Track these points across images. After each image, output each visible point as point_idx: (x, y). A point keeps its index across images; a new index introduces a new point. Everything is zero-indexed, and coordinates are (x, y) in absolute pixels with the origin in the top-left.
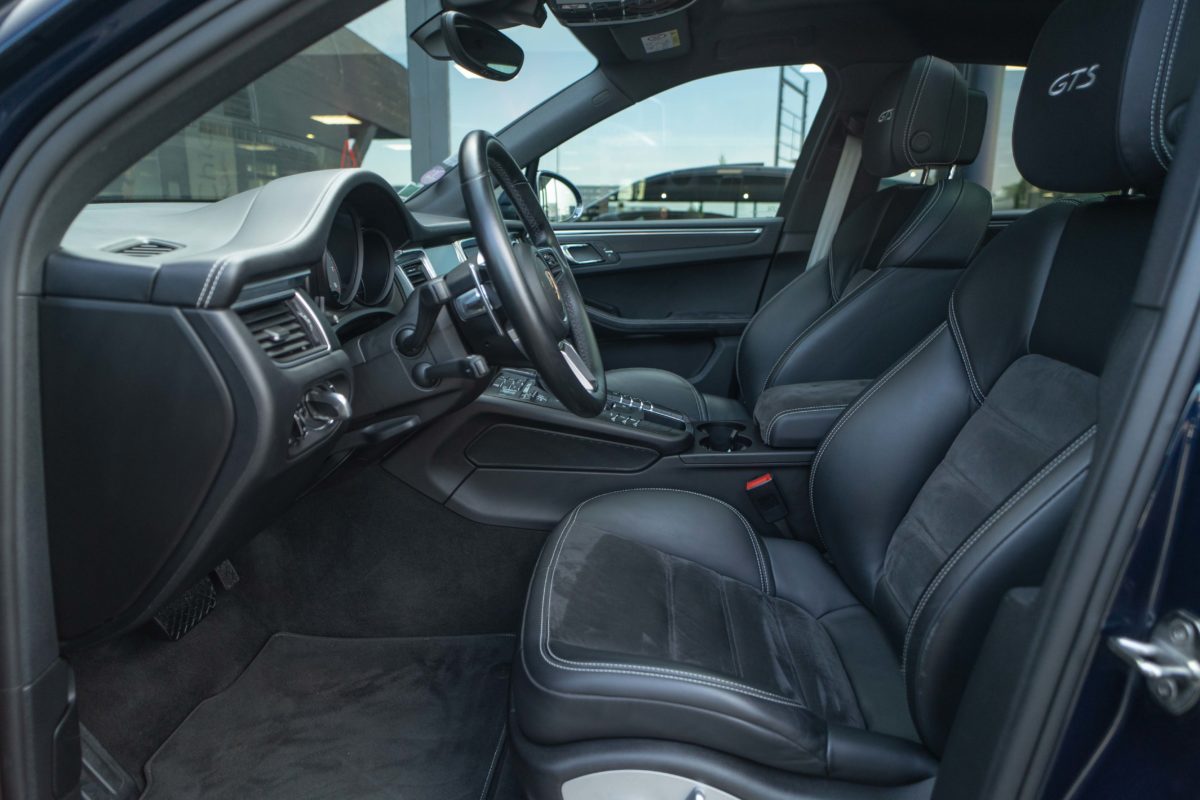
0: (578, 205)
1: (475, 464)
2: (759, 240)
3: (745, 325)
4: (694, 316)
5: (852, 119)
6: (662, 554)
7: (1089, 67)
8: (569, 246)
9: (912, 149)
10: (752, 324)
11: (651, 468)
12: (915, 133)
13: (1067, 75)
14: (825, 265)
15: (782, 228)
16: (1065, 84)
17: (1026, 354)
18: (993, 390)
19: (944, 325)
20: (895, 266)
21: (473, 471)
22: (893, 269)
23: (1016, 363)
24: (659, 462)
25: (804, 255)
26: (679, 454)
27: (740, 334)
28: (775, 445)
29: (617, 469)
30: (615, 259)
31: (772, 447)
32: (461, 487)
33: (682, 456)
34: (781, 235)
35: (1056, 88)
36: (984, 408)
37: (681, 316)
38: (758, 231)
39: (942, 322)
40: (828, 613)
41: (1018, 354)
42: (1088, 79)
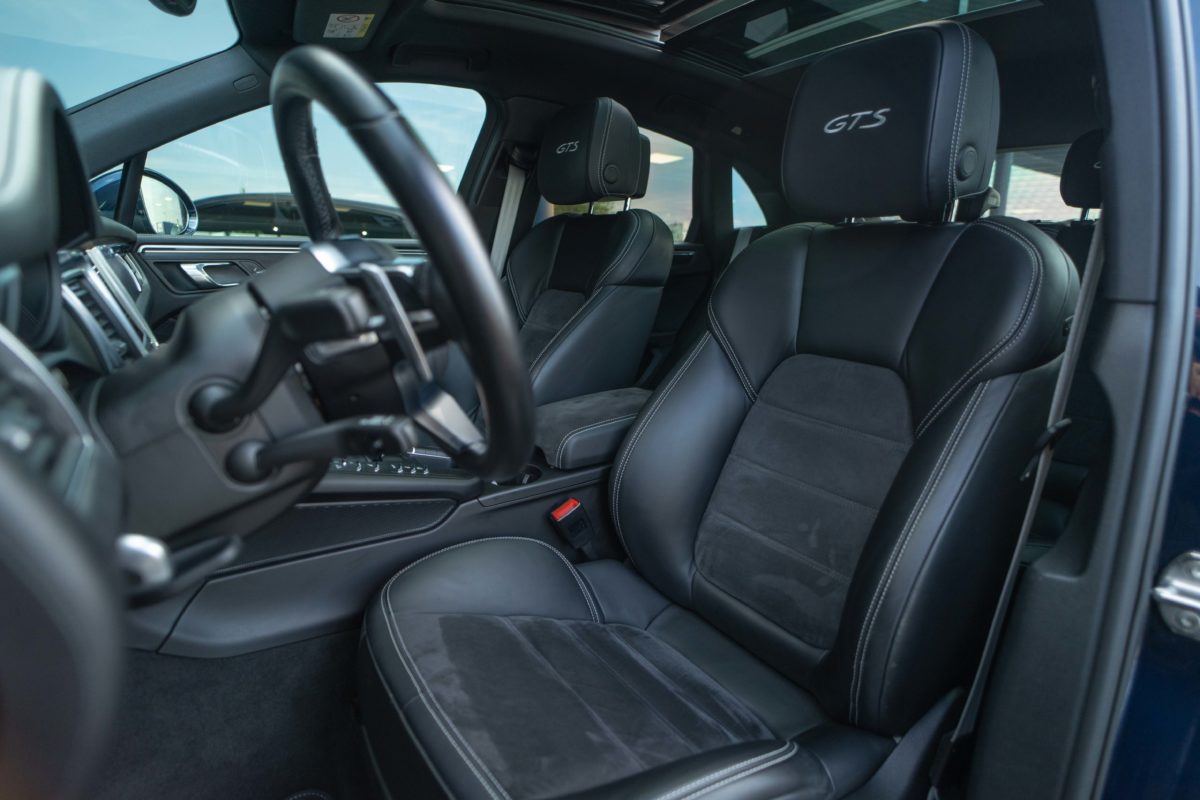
5: (517, 150)
6: (501, 619)
7: (875, 110)
9: (605, 180)
11: (450, 520)
12: (607, 165)
13: (846, 116)
16: (844, 124)
17: (794, 354)
18: (765, 388)
19: (707, 335)
20: (615, 284)
22: (614, 287)
23: (787, 361)
24: (456, 511)
26: (476, 498)
28: (568, 467)
29: (408, 531)
31: (565, 471)
33: (481, 499)
35: (833, 126)
36: (758, 403)
40: (654, 619)
41: (786, 354)
42: (878, 120)
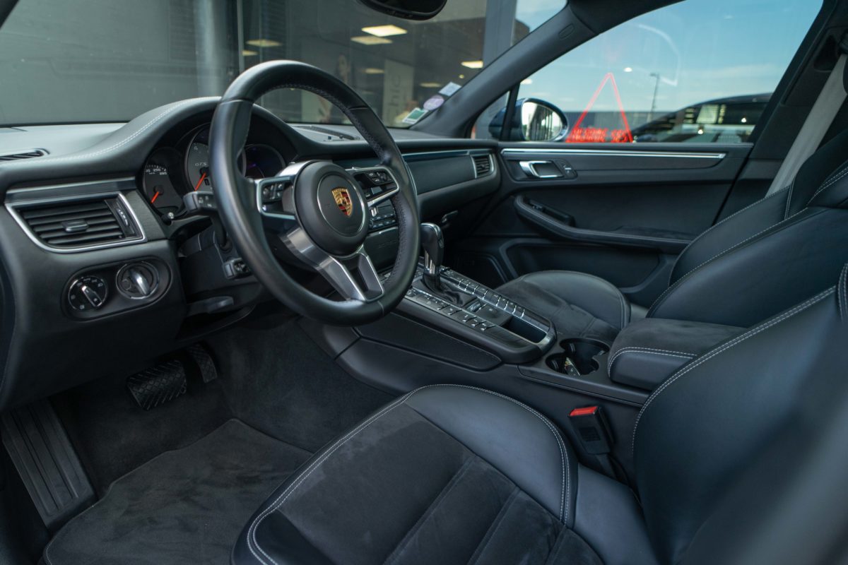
0: (563, 128)
1: (359, 335)
2: (721, 165)
3: (686, 245)
4: (641, 231)
8: (534, 162)
10: (692, 245)
11: (491, 372)
14: (784, 193)
15: (749, 155)
19: (831, 290)
20: (827, 206)
21: (358, 340)
22: (823, 209)
24: (501, 367)
25: (768, 182)
26: (518, 364)
27: (678, 254)
28: (614, 379)
29: (465, 364)
30: (572, 175)
31: (611, 380)
32: (348, 350)
33: (520, 367)
34: (747, 160)
37: (628, 231)
38: (721, 156)
39: (832, 286)
